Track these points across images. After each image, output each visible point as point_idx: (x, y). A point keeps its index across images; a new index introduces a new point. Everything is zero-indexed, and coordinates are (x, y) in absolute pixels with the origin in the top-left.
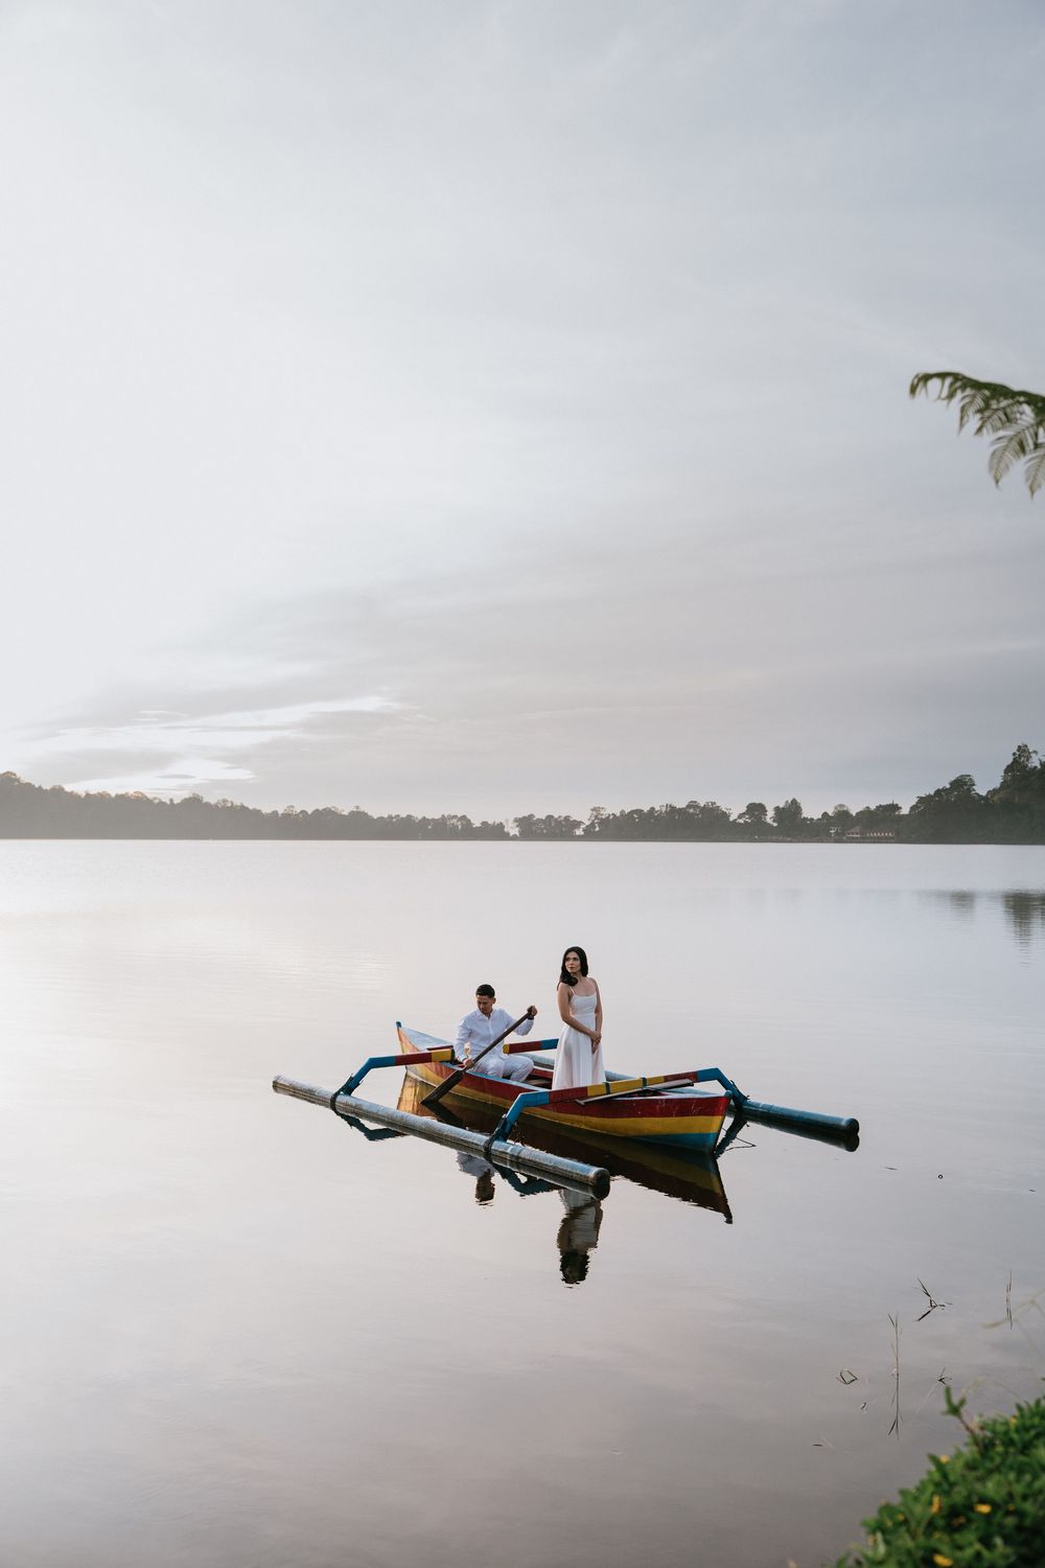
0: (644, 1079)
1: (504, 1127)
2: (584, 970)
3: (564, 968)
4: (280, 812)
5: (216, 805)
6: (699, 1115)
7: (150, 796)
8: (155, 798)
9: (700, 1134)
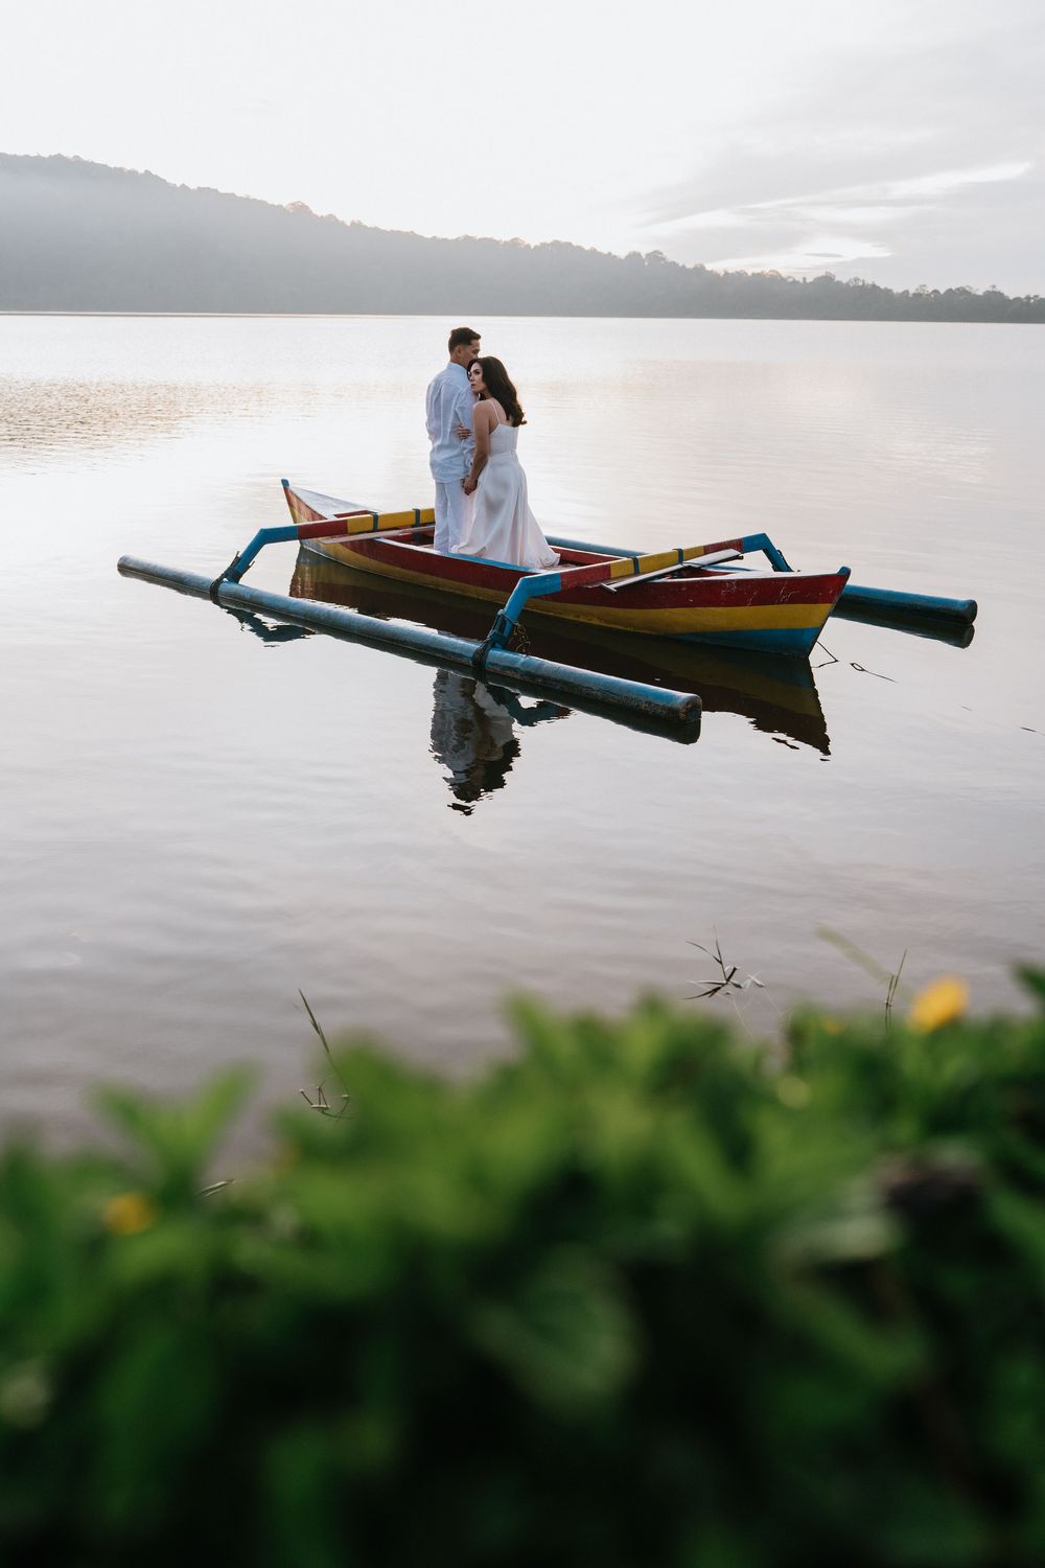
0: (680, 552)
1: (502, 629)
4: (912, 291)
5: (847, 284)
6: (789, 602)
7: (784, 275)
8: (789, 277)
9: (788, 630)
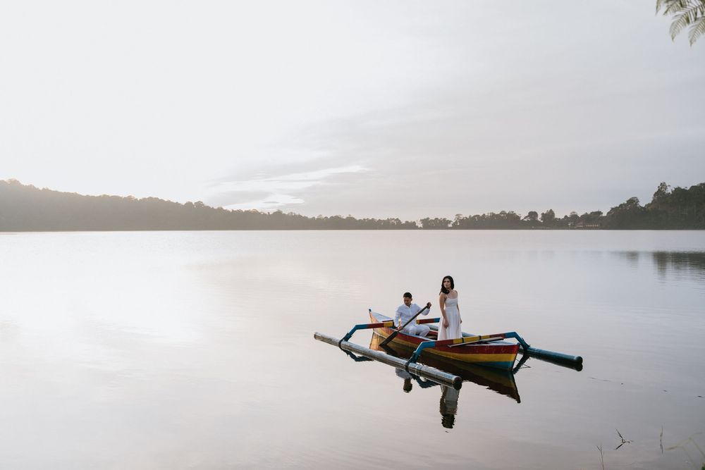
0: (480, 337)
1: (414, 357)
2: (452, 286)
3: (443, 285)
4: (316, 217)
5: (288, 215)
6: (505, 353)
7: (259, 211)
8: (262, 212)
9: (505, 362)
